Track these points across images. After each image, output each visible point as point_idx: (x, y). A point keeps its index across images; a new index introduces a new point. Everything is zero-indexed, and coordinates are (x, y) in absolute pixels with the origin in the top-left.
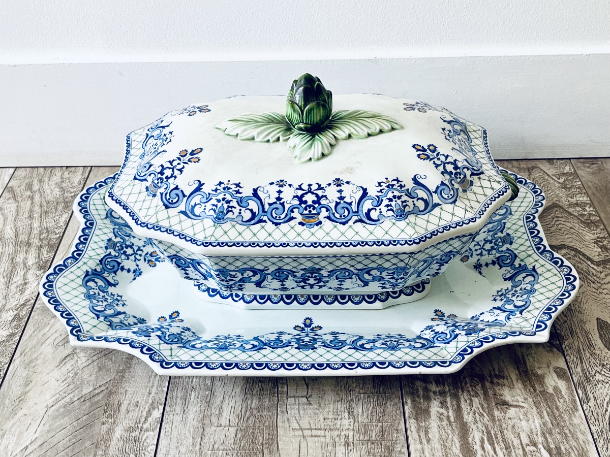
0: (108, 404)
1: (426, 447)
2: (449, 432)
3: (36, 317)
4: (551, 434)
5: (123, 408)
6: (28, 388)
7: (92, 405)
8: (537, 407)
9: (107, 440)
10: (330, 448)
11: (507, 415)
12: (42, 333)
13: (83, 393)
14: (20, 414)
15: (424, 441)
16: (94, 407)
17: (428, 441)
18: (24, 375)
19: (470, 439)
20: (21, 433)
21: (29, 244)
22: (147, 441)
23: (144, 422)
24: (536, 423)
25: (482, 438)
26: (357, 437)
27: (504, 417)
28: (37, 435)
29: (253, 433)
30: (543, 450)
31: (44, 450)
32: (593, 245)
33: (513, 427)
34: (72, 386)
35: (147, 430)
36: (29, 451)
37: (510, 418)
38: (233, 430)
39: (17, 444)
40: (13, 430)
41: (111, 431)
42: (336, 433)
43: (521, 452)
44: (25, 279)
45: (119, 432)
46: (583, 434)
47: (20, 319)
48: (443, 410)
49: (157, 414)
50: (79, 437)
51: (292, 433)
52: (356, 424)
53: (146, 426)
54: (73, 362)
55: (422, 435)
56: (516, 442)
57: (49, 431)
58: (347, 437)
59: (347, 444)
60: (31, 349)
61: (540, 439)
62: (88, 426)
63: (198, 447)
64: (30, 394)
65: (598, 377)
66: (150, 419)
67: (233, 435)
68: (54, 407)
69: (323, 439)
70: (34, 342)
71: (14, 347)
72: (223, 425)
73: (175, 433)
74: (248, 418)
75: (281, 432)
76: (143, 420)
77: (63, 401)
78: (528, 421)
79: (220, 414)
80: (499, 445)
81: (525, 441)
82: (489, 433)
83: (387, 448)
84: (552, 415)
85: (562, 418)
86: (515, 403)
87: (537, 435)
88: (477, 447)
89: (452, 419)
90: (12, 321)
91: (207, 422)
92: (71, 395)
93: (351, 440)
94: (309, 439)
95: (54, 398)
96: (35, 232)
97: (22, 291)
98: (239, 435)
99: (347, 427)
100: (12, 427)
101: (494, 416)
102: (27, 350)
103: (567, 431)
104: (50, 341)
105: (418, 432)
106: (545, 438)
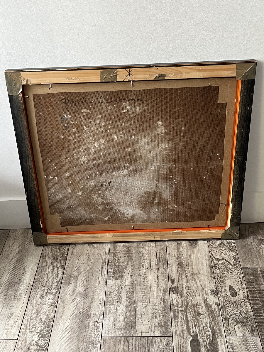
0: (87, 315)
1: (177, 327)
2: (183, 323)
3: (63, 286)
4: (212, 323)
5: (92, 315)
6: (64, 309)
7: (83, 314)
8: (209, 315)
9: (89, 326)
10: (150, 328)
11: (200, 318)
12: (65, 291)
13: (80, 311)
14: (63, 318)
15: (176, 326)
16: (84, 315)
17: (178, 325)
18: (62, 305)
19: (189, 325)
20: (64, 324)
21: (57, 259)
22: (100, 326)
23: (98, 320)
24: (208, 320)
25: (193, 325)
26: (158, 324)
27: (199, 318)
28: (69, 324)
29: (129, 323)
30: (209, 328)
31: (71, 329)
32: (232, 258)
33: (202, 321)
34: (76, 309)
35: (99, 322)
36: (67, 329)
37: (201, 319)
38: (123, 322)
39: (64, 327)
40: (62, 323)
41: (89, 323)
42: (152, 323)
43: (203, 329)
44: (58, 272)
45: (91, 323)
46: (221, 323)
47: (58, 286)
48: (182, 316)
49: (101, 317)
50: (80, 325)
51: (140, 323)
52: (158, 320)
53: (99, 321)
54: (76, 301)
55: (176, 324)
56: (202, 326)
57: (72, 323)
58: (155, 324)
59: (155, 327)
60: (63, 297)
61: (209, 325)
62: (83, 321)
63: (114, 328)
64: (65, 311)
65: (227, 305)
66: (100, 319)
67: (123, 324)
68: (72, 316)
69: (148, 325)
70: (64, 294)
71: (58, 296)
72: (120, 321)
73: (107, 323)
74: (127, 319)
75: (136, 323)
76: (98, 319)
77: (74, 314)
78: (206, 319)
79: (119, 317)
80: (197, 326)
81: (204, 325)
82: (194, 323)
83: (166, 327)
84: (213, 317)
85: (215, 318)
86: (203, 314)
87: (208, 324)
88: (191, 327)
89: (185, 319)
90: (56, 287)
91: (116, 320)
92: (77, 312)
93: (156, 325)
94: (144, 325)
95: (72, 313)
96: (58, 254)
97: (58, 276)
98: (125, 324)
99: (155, 321)
100: (61, 322)
101: (196, 318)
102: (62, 297)
103: (216, 322)
104: (68, 294)
105: (175, 323)
106: (210, 325)
